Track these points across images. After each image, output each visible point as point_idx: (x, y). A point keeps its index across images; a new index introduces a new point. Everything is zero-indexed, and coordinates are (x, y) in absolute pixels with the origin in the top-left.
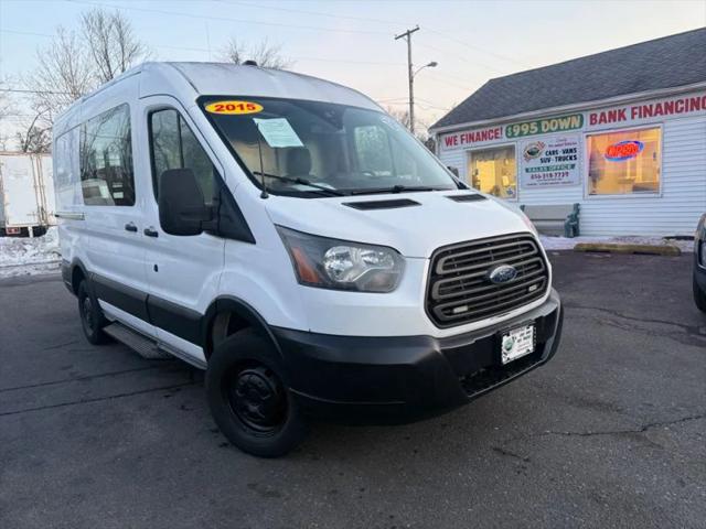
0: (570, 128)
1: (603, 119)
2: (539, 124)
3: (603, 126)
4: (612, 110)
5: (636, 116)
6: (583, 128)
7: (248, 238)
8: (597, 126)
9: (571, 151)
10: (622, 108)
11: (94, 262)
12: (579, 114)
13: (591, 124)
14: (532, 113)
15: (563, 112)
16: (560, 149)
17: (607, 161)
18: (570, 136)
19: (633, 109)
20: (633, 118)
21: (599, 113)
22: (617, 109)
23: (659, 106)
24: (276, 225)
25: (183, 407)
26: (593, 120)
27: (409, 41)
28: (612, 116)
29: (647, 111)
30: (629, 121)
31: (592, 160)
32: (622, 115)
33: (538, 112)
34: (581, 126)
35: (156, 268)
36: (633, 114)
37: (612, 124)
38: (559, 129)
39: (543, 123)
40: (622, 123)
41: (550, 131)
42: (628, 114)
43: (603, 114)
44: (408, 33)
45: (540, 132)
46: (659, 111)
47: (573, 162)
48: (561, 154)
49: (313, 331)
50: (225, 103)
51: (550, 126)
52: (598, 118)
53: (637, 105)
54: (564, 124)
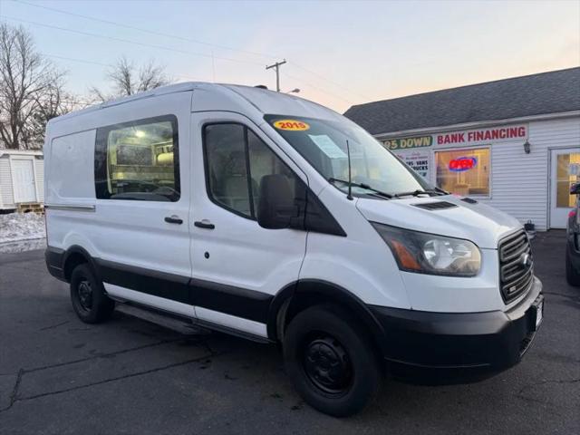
0: (422, 146)
1: (447, 140)
2: (398, 142)
3: (447, 145)
4: (454, 133)
5: (472, 139)
6: (432, 147)
7: (337, 230)
8: (443, 145)
9: (423, 163)
10: (462, 132)
11: (104, 250)
12: (429, 135)
13: (439, 143)
14: (394, 134)
15: (418, 134)
16: (415, 161)
17: (449, 171)
18: (422, 152)
19: (469, 134)
20: (469, 140)
21: (444, 136)
22: (458, 133)
23: (488, 132)
24: (370, 222)
25: (227, 377)
26: (440, 140)
27: (277, 71)
28: (454, 138)
29: (480, 136)
30: (466, 143)
31: (439, 170)
32: (461, 138)
33: (399, 133)
34: (431, 144)
35: (207, 255)
36: (470, 138)
37: (454, 144)
38: (414, 146)
39: (402, 141)
40: (462, 144)
41: (407, 147)
42: (466, 137)
43: (447, 136)
44: (277, 65)
45: (399, 147)
46: (488, 136)
47: (424, 171)
48: (416, 165)
49: (414, 309)
50: (285, 122)
51: (407, 143)
52: (444, 139)
53: (473, 131)
54: (418, 142)
